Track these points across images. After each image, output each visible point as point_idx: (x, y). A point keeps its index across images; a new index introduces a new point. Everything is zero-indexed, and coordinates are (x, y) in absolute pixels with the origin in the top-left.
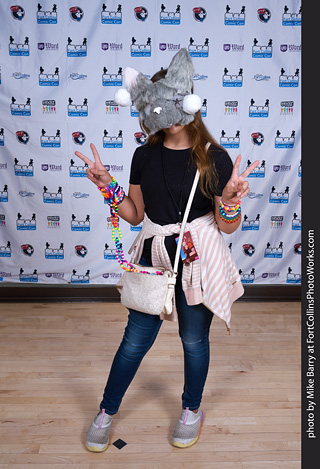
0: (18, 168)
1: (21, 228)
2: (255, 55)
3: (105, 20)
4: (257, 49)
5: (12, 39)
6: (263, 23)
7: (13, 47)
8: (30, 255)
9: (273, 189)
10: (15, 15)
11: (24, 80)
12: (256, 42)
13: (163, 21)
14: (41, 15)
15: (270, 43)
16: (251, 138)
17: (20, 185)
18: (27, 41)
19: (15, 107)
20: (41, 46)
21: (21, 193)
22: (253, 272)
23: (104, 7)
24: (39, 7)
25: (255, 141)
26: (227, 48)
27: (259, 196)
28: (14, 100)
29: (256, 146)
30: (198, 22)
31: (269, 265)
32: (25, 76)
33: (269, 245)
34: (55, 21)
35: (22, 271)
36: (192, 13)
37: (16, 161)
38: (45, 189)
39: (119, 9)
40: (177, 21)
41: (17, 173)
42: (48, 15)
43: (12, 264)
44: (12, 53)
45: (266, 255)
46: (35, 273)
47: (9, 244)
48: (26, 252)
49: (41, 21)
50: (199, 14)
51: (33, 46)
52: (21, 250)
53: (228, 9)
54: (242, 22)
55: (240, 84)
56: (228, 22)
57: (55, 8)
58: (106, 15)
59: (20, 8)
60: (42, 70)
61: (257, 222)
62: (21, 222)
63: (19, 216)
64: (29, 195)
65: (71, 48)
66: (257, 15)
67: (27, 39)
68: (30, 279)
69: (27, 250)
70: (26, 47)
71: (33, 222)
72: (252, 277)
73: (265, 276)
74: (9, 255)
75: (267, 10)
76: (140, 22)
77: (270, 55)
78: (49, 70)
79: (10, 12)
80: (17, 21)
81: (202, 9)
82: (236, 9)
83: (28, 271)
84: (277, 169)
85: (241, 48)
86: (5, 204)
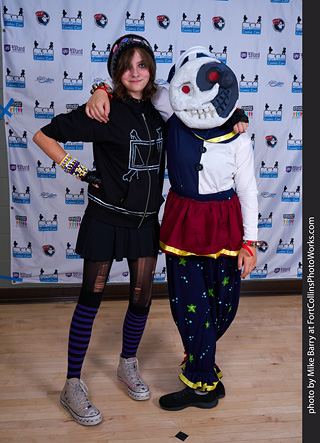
0: (41, 170)
1: (42, 229)
2: (270, 62)
3: (129, 28)
4: (272, 57)
5: (36, 44)
6: (278, 33)
7: (38, 51)
8: (51, 255)
9: (285, 188)
11: (48, 84)
12: (271, 50)
13: (184, 29)
14: (66, 21)
15: (284, 52)
16: (265, 141)
17: (42, 187)
18: (51, 46)
19: (39, 110)
20: (66, 51)
21: (43, 195)
22: (266, 267)
23: (128, 15)
24: (64, 13)
25: (269, 143)
26: (244, 55)
27: (273, 195)
28: (37, 103)
29: (270, 148)
30: (217, 31)
31: (281, 260)
32: (49, 80)
33: (281, 241)
34: (79, 27)
35: (42, 271)
36: (212, 22)
37: (39, 163)
38: (68, 190)
39: (143, 17)
40: (197, 30)
41: (40, 175)
42: (73, 21)
43: (33, 264)
44: (37, 57)
45: (279, 251)
46: (56, 272)
47: (30, 245)
48: (47, 253)
50: (218, 23)
51: (57, 51)
52: (42, 250)
53: (245, 18)
54: (258, 31)
55: (255, 89)
56: (245, 31)
57: (80, 15)
59: (45, 13)
60: (66, 74)
61: (270, 220)
62: (42, 223)
63: (41, 217)
64: (51, 196)
65: (95, 54)
66: (272, 24)
67: (52, 43)
68: (50, 279)
69: (48, 250)
70: (50, 52)
71: (54, 223)
72: (265, 272)
73: (277, 271)
74: (29, 255)
75: (281, 21)
76: (162, 30)
77: (283, 62)
78: (73, 75)
79: (34, 18)
80: (42, 26)
81: (221, 19)
82: (253, 19)
83: (49, 271)
84: (289, 169)
85: (257, 56)
86: (26, 205)
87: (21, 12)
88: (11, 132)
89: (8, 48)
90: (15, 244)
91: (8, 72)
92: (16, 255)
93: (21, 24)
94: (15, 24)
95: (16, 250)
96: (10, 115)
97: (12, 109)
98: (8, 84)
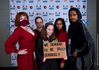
3: (37, 9)
5: (17, 13)
10: (18, 8)
13: (50, 9)
23: (37, 6)
24: (23, 6)
26: (64, 14)
30: (57, 9)
34: (27, 9)
39: (40, 6)
40: (53, 9)
49: (23, 9)
50: (57, 7)
56: (64, 9)
57: (27, 6)
58: (37, 8)
59: (19, 6)
65: (30, 15)
66: (70, 7)
75: (72, 6)
76: (45, 9)
79: (17, 7)
82: (66, 6)
87: (14, 6)
88: (12, 32)
89: (11, 14)
90: (12, 57)
91: (11, 19)
92: (12, 59)
93: (14, 9)
94: (13, 9)
95: (13, 58)
96: (11, 28)
97: (12, 27)
98: (11, 22)
